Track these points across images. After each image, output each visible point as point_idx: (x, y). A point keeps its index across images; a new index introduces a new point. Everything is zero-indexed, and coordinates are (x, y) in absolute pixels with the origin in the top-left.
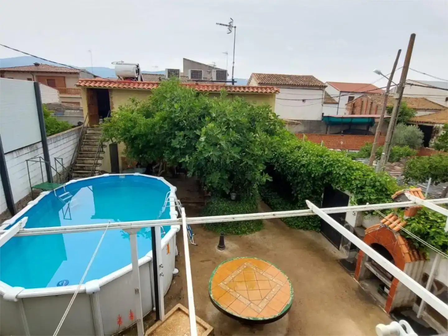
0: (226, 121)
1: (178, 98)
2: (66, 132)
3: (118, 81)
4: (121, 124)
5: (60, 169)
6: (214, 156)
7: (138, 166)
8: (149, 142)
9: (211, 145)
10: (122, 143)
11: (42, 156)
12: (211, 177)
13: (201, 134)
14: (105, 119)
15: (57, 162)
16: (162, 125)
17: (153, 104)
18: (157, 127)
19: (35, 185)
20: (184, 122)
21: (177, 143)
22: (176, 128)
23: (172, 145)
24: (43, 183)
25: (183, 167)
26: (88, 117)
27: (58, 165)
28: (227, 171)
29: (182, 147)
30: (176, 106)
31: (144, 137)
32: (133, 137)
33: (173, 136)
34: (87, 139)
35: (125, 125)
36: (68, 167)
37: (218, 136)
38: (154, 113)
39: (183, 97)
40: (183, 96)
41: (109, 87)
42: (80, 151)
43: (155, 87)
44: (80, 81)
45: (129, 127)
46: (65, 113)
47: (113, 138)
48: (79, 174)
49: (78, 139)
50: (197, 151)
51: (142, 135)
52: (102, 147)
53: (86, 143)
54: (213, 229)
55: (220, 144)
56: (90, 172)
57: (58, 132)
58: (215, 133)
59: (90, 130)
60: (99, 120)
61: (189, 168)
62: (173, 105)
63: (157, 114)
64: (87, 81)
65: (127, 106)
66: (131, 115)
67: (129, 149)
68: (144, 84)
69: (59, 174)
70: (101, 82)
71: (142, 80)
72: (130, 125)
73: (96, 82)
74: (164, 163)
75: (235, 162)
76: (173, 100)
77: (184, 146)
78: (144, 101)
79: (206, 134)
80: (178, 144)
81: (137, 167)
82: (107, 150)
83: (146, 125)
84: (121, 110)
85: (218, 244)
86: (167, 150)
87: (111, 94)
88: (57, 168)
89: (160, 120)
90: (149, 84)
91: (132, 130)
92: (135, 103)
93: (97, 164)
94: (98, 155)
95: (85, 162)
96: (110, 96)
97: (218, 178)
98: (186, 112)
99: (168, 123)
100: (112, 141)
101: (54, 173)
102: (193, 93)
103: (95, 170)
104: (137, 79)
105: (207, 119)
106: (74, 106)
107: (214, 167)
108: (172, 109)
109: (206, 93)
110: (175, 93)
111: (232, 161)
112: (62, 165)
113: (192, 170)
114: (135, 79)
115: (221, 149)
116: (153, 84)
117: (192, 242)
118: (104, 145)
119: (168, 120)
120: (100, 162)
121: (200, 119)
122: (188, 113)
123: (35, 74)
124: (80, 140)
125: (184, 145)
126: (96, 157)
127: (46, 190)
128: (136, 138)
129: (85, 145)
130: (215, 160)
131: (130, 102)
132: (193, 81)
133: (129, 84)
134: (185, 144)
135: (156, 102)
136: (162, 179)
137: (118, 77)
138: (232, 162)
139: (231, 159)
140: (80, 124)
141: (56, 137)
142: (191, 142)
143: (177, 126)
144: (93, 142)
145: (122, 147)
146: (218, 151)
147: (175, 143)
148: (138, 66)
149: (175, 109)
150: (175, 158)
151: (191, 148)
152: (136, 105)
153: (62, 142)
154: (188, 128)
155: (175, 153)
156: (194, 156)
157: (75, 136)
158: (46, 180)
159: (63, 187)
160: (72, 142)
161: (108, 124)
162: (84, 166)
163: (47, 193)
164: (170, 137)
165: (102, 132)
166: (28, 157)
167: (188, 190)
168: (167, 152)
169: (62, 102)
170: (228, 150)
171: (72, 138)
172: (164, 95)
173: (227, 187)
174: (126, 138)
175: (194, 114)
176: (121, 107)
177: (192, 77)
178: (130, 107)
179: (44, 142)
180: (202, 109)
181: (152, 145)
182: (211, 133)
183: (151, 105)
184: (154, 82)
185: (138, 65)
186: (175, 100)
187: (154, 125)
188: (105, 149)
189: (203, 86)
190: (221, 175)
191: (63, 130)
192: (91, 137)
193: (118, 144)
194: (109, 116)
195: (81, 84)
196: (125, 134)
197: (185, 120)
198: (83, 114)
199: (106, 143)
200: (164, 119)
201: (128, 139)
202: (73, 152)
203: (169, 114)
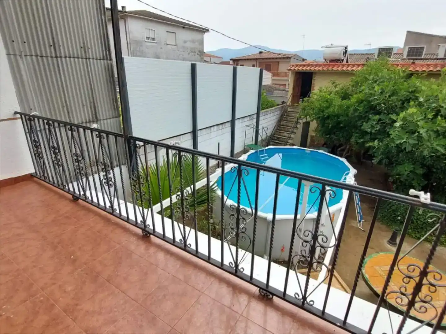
0: (436, 107)
1: (382, 80)
2: (273, 108)
3: (324, 64)
4: (317, 104)
5: (264, 137)
6: (408, 143)
7: (324, 145)
8: (339, 123)
9: (407, 132)
10: (315, 121)
11: (255, 124)
12: (400, 169)
13: (397, 119)
14: (304, 99)
15: (263, 130)
16: (357, 107)
17: (353, 86)
18: (352, 109)
19: (247, 144)
20: (382, 105)
21: (369, 126)
22: (372, 112)
23: (362, 127)
24: (252, 144)
25: (370, 152)
26: (291, 97)
27: (264, 133)
28: (423, 165)
29: (373, 131)
30: (376, 88)
31: (336, 118)
32: (325, 116)
33: (366, 120)
34: (286, 116)
35: (320, 105)
36: (270, 136)
37: (419, 123)
38: (352, 96)
39: (388, 79)
40: (388, 77)
41: (314, 70)
42: (280, 125)
43: (360, 68)
44: (291, 66)
45: (324, 107)
46: (274, 93)
47: (308, 117)
48: (275, 143)
49: (281, 115)
50: (390, 137)
51: (334, 116)
52: (297, 124)
53: (286, 119)
54: (388, 223)
55: (419, 132)
56: (284, 143)
57: (267, 108)
58: (416, 120)
59: (290, 108)
60: (299, 100)
61: (376, 155)
62: (374, 88)
63: (355, 96)
64: (297, 66)
65: (327, 87)
66: (329, 97)
67: (320, 128)
68: (349, 65)
69: (263, 140)
70: (308, 65)
71: (347, 62)
72: (325, 106)
73: (304, 65)
74: (351, 146)
75: (438, 157)
76: (376, 82)
77: (376, 131)
78: (344, 83)
79: (404, 119)
80: (370, 128)
81: (323, 147)
82: (300, 126)
83: (340, 106)
84: (320, 91)
85: (388, 239)
86: (357, 133)
87: (315, 77)
88: (263, 135)
89: (357, 102)
90: (354, 65)
91: (326, 110)
92: (335, 84)
93: (290, 138)
94: (292, 130)
95: (281, 134)
96: (313, 78)
97: (409, 170)
98: (387, 95)
99: (365, 106)
100: (306, 119)
101: (260, 139)
102: (402, 74)
103: (288, 143)
104: (343, 60)
105: (412, 103)
106: (282, 88)
107: (408, 158)
108: (371, 92)
109: (423, 74)
110: (380, 74)
111: (434, 154)
112: (267, 134)
113: (380, 157)
114: (341, 61)
115: (420, 138)
116: (359, 65)
117: (360, 226)
118: (299, 123)
119: (364, 103)
120: (292, 136)
121: (403, 103)
122: (389, 96)
123: (258, 61)
124: (282, 116)
125: (376, 129)
126: (290, 131)
127: (253, 149)
128: (328, 117)
129: (284, 120)
130: (409, 149)
131: (331, 85)
132: (409, 59)
133: (334, 66)
134: (378, 129)
135: (356, 84)
136: (344, 160)
137: (324, 60)
138: (433, 156)
139: (433, 153)
140: (283, 103)
141: (266, 111)
142: (385, 127)
143: (373, 109)
144: (291, 118)
145: (314, 125)
146: (415, 140)
147: (366, 127)
148: (346, 48)
149: (375, 91)
150: (364, 143)
151: (383, 133)
152: (336, 87)
153: (269, 116)
154: (386, 112)
155: (365, 137)
156: (385, 142)
157: (279, 112)
158: (254, 143)
159: (263, 150)
160: (275, 117)
161: (306, 104)
162: (280, 138)
163: (253, 151)
164: (363, 120)
165: (299, 111)
166: (247, 123)
167: (371, 180)
168: (356, 135)
169: (273, 84)
170: (428, 140)
171: (276, 113)
172: (367, 76)
173: (419, 184)
174: (319, 118)
175: (396, 97)
176: (321, 88)
177: (408, 56)
178: (329, 89)
179: (258, 114)
180: (409, 92)
181: (342, 127)
182: (411, 119)
183: (350, 87)
184: (359, 63)
185: (347, 46)
186: (378, 82)
187: (348, 107)
188: (298, 126)
189: (422, 66)
190: (414, 168)
191: (272, 106)
192: (290, 115)
193: (311, 122)
194: (309, 96)
195: (292, 69)
196: (319, 114)
197: (384, 104)
198: (287, 95)
199: (300, 121)
200: (361, 102)
201: (321, 118)
202: (275, 125)
203: (368, 97)
